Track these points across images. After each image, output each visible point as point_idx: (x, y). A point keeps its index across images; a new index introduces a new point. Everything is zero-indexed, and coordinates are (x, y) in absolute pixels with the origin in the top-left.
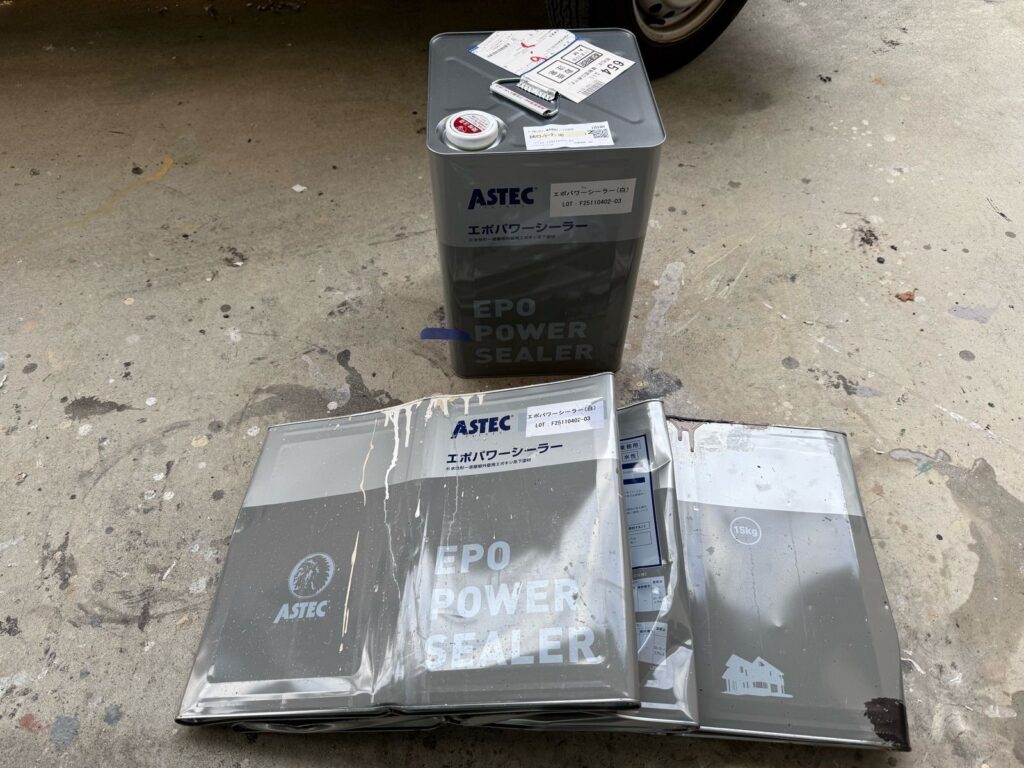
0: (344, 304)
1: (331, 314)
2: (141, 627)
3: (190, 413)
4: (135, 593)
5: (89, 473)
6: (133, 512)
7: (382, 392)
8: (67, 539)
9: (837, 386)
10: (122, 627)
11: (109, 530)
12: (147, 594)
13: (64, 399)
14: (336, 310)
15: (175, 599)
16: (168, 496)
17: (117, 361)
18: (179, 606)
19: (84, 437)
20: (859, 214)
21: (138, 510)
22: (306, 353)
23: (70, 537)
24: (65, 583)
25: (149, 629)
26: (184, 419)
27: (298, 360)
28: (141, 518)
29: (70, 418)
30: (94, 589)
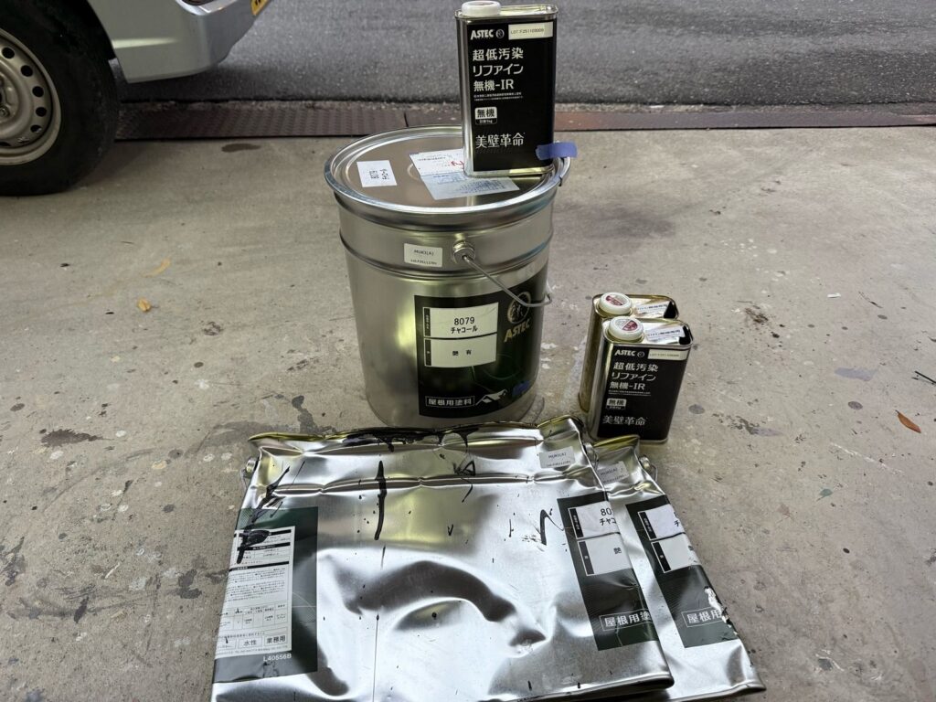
0: (303, 362)
1: (291, 369)
2: (76, 620)
3: (154, 443)
4: (76, 589)
5: (53, 489)
6: (87, 521)
7: (329, 428)
8: (21, 543)
9: (740, 427)
10: (58, 619)
11: (62, 536)
12: (89, 591)
13: (43, 431)
14: (295, 366)
15: (113, 595)
16: (123, 508)
17: (96, 403)
18: (117, 601)
19: (55, 461)
20: (751, 302)
21: (92, 520)
22: (266, 398)
23: (25, 541)
24: (12, 580)
25: (84, 621)
26: (148, 448)
27: (256, 404)
28: (93, 527)
29: (45, 445)
30: (38, 585)
